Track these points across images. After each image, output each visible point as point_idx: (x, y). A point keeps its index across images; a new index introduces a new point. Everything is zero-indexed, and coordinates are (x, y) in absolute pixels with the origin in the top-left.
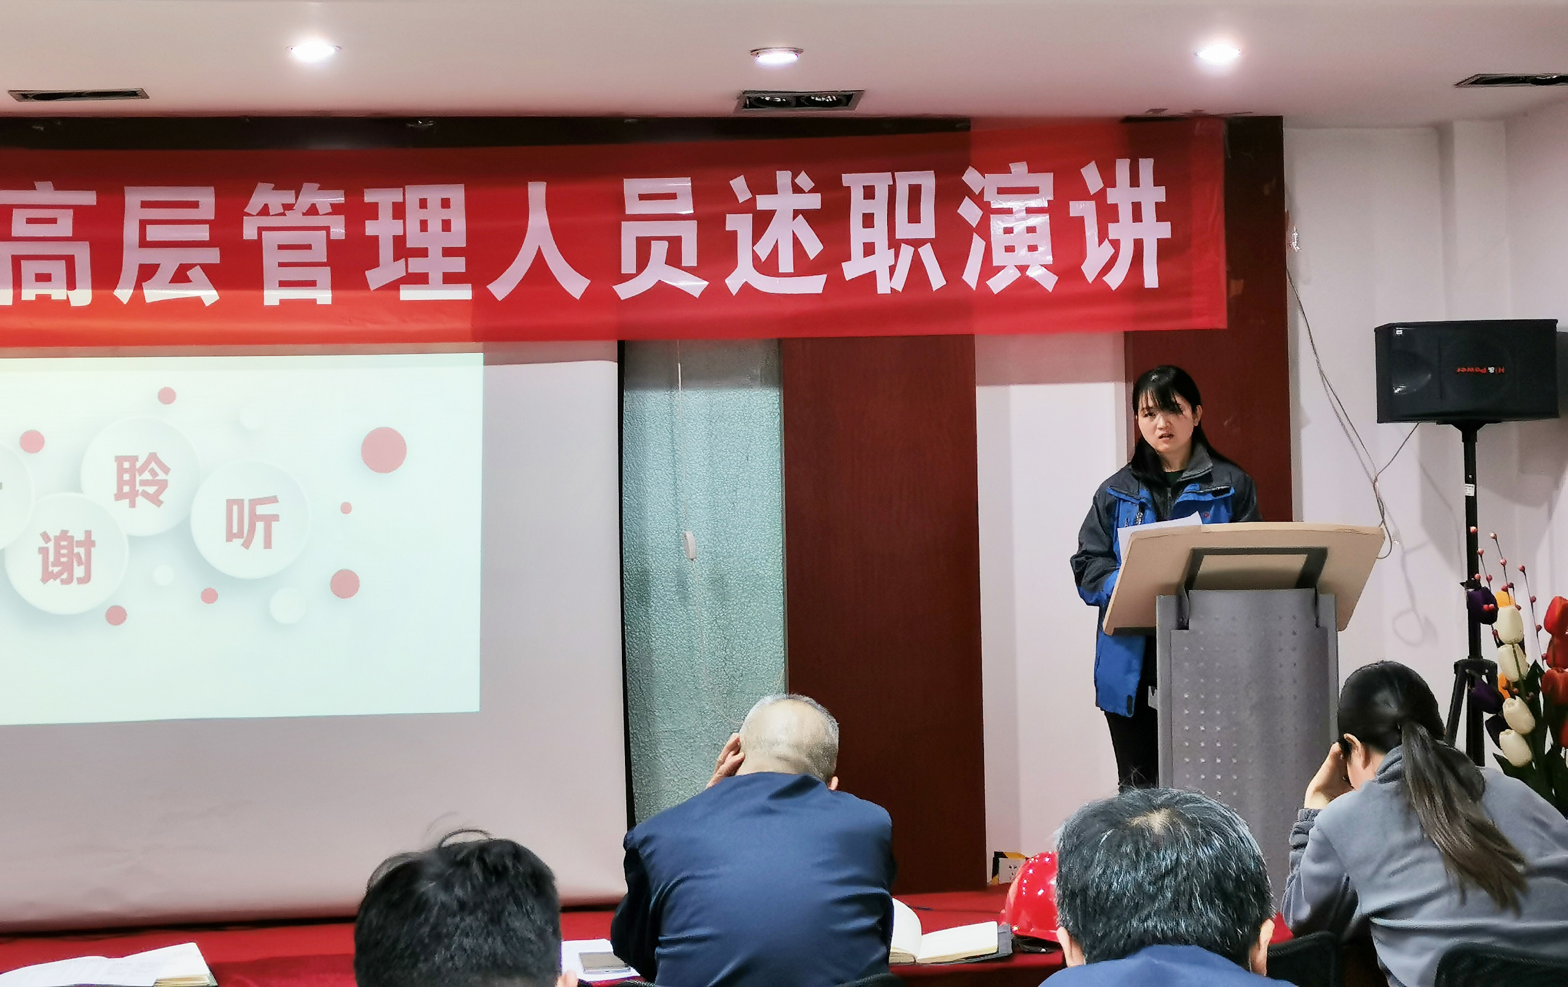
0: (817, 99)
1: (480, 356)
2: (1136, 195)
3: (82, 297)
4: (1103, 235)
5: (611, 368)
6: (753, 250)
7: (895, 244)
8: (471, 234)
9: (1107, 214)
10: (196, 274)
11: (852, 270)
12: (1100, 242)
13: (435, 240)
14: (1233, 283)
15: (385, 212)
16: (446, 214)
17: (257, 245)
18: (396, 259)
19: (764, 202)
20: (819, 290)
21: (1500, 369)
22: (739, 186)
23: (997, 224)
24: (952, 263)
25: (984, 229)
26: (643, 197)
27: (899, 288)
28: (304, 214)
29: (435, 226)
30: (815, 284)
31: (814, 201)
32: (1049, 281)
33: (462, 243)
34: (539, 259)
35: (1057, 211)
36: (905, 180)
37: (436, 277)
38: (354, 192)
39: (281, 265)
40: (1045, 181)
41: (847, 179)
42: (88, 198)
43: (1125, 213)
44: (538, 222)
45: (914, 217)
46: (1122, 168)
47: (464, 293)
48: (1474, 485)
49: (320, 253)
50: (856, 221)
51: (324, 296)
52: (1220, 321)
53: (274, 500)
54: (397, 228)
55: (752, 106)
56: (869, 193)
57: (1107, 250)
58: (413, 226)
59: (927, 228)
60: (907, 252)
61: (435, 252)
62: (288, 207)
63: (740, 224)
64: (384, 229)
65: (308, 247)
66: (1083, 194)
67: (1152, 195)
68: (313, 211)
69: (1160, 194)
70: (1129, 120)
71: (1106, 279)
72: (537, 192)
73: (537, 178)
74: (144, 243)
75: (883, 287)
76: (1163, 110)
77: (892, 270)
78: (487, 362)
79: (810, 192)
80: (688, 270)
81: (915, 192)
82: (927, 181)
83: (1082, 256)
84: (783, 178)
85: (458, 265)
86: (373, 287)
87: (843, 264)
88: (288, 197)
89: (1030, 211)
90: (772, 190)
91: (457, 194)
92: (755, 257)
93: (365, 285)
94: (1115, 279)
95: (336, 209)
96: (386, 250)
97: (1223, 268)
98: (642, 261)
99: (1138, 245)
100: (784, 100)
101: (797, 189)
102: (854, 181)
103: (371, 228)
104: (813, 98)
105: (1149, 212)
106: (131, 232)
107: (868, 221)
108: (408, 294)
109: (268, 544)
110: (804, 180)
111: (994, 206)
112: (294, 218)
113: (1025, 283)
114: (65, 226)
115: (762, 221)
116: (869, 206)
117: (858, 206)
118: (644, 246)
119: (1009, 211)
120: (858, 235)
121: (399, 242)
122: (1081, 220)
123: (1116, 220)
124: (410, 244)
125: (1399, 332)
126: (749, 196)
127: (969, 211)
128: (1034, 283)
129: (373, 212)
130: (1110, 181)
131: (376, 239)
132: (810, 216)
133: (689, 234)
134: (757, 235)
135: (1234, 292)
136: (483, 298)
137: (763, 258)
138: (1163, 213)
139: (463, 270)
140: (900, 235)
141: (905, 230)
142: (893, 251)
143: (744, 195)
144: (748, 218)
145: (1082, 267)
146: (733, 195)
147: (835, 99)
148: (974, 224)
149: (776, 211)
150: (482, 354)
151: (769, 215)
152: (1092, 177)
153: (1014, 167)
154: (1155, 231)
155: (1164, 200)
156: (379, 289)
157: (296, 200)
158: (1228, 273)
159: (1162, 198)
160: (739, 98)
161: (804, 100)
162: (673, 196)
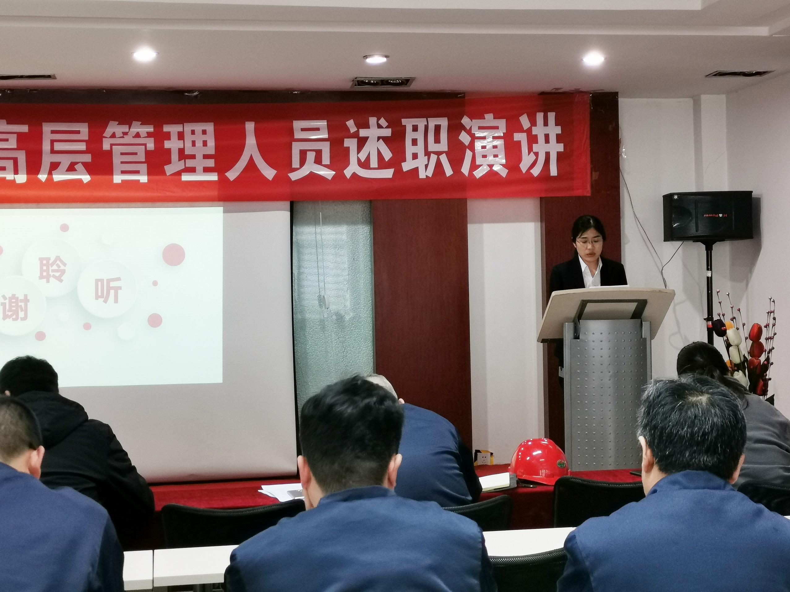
0: (391, 82)
1: (221, 209)
2: (547, 130)
3: (22, 178)
4: (530, 150)
5: (286, 215)
6: (358, 156)
7: (428, 154)
8: (217, 148)
9: (532, 139)
10: (79, 167)
11: (406, 166)
12: (529, 153)
13: (199, 151)
14: (593, 173)
15: (174, 137)
16: (205, 138)
17: (110, 153)
18: (180, 160)
19: (363, 133)
20: (390, 176)
21: (725, 215)
22: (351, 124)
23: (478, 145)
24: (456, 163)
25: (472, 147)
26: (303, 130)
27: (430, 175)
28: (133, 137)
29: (199, 144)
30: (388, 173)
31: (387, 132)
32: (504, 173)
33: (212, 152)
34: (251, 159)
35: (507, 138)
36: (433, 122)
37: (200, 169)
38: (158, 126)
39: (122, 163)
40: (502, 124)
41: (404, 121)
42: (24, 129)
43: (541, 139)
44: (251, 141)
45: (437, 140)
46: (540, 117)
47: (214, 177)
48: (711, 271)
49: (142, 157)
50: (408, 142)
51: (143, 179)
52: (588, 192)
53: (119, 279)
54: (180, 144)
55: (359, 85)
56: (415, 128)
57: (532, 157)
58: (188, 144)
59: (443, 146)
60: (434, 158)
61: (199, 156)
62: (125, 134)
63: (351, 144)
64: (173, 145)
65: (136, 154)
66: (521, 130)
67: (554, 130)
68: (138, 135)
69: (558, 130)
70: (543, 94)
71: (532, 171)
72: (250, 126)
73: (250, 120)
74: (53, 151)
75: (422, 175)
76: (561, 89)
77: (426, 166)
78: (225, 212)
79: (386, 128)
80: (326, 166)
81: (438, 128)
82: (444, 122)
83: (520, 160)
84: (373, 121)
85: (211, 163)
86: (168, 174)
87: (402, 164)
88: (125, 128)
89: (495, 138)
90: (367, 126)
91: (210, 127)
92: (359, 160)
93: (164, 173)
94: (536, 171)
95: (149, 135)
96: (175, 156)
97: (589, 166)
98: (303, 162)
99: (548, 155)
100: (375, 82)
101: (380, 126)
102: (408, 123)
103: (167, 144)
104: (389, 81)
105: (553, 139)
106: (46, 147)
107: (415, 142)
108: (186, 177)
109: (116, 301)
110: (383, 122)
111: (476, 135)
112: (128, 139)
113: (492, 173)
114: (13, 143)
115: (362, 142)
116: (415, 135)
117: (410, 135)
118: (303, 154)
119: (484, 138)
120: (410, 149)
121: (181, 151)
122: (519, 143)
123: (536, 142)
124: (187, 153)
125: (676, 197)
126: (356, 129)
127: (464, 138)
128: (496, 173)
129: (168, 136)
130: (533, 123)
131: (169, 151)
132: (386, 140)
133: (326, 148)
134: (360, 149)
135: (594, 178)
136: (223, 180)
137: (363, 160)
138: (559, 139)
139: (213, 165)
140: (430, 149)
141: (433, 147)
142: (427, 157)
143: (353, 129)
144: (355, 141)
145: (520, 165)
146: (348, 129)
147: (400, 82)
148: (467, 144)
149: (369, 137)
150: (223, 207)
151: (365, 139)
152: (525, 121)
153: (487, 116)
154: (556, 148)
155: (560, 133)
156: (171, 175)
157: (129, 131)
158: (592, 169)
159: (559, 131)
160: (353, 81)
161: (385, 82)
162: (318, 129)
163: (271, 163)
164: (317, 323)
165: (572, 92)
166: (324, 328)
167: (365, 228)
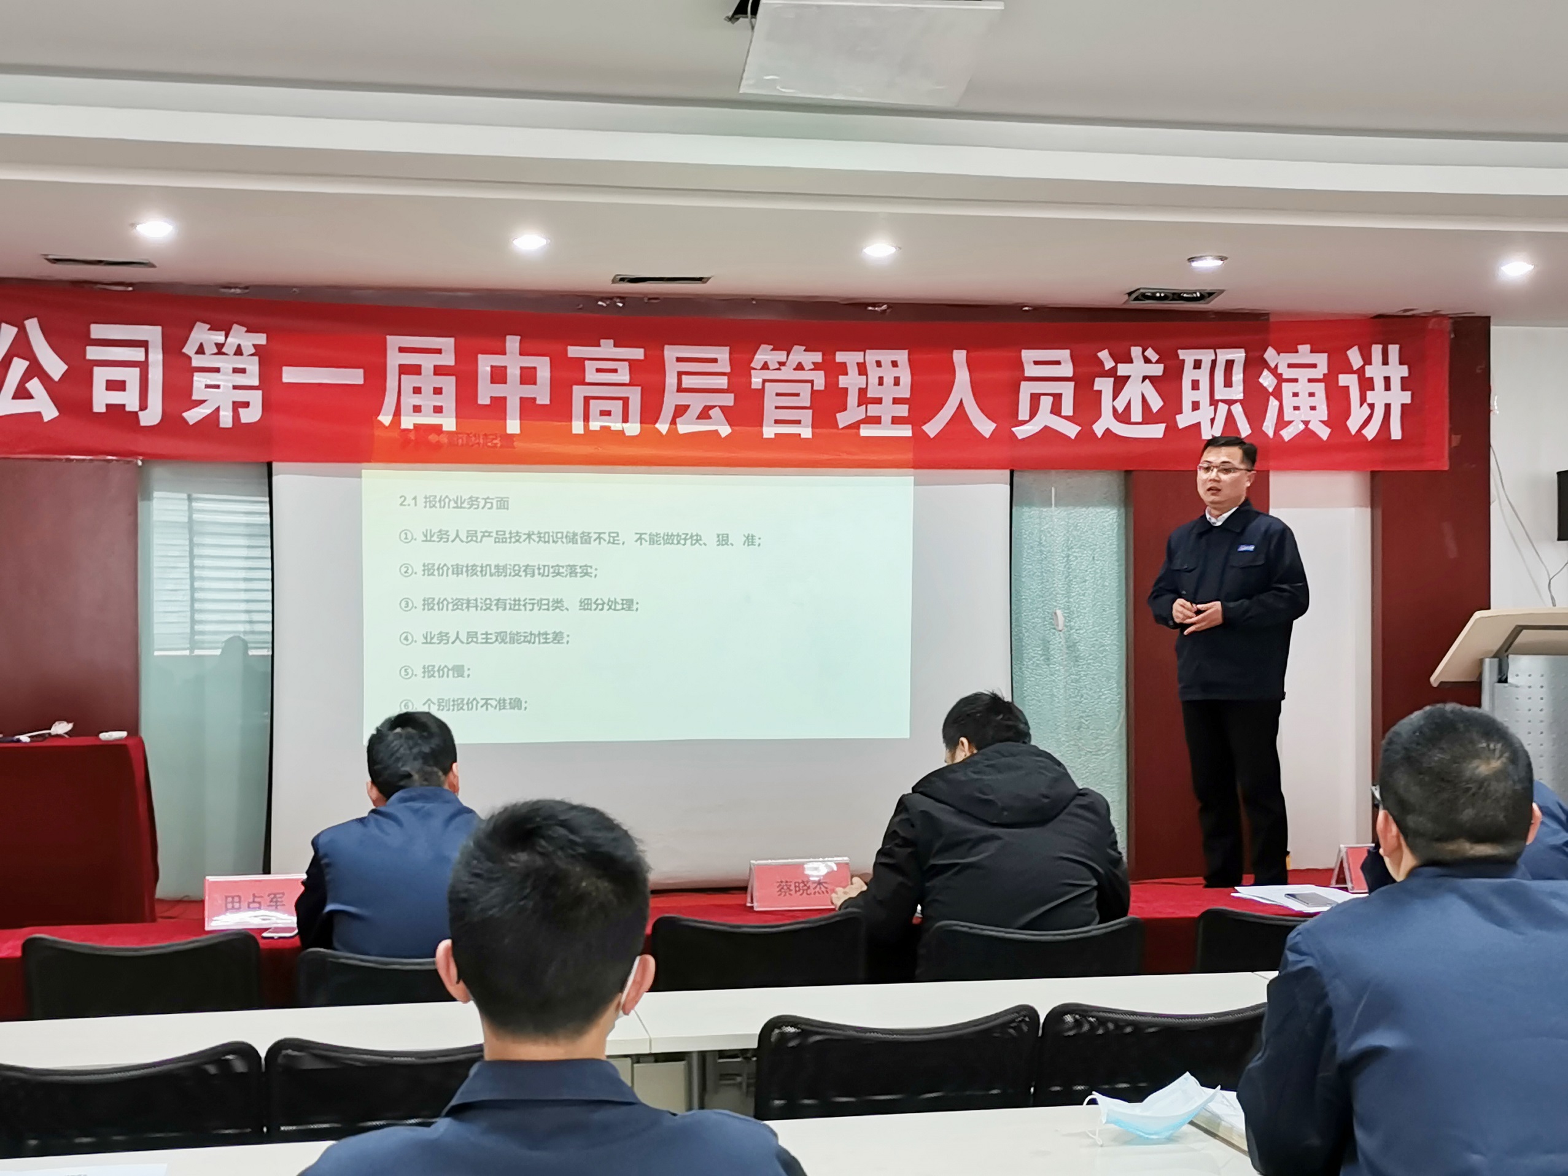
1: (911, 479)
2: (1387, 371)
3: (633, 428)
4: (1363, 400)
5: (1004, 490)
6: (1113, 404)
7: (1214, 402)
8: (914, 387)
9: (1367, 385)
10: (716, 413)
11: (1184, 420)
12: (1361, 405)
13: (888, 393)
14: (1453, 436)
15: (853, 370)
16: (896, 372)
17: (761, 392)
18: (859, 405)
19: (1123, 369)
20: (1160, 435)
22: (1104, 355)
23: (1287, 389)
24: (1256, 415)
25: (1278, 393)
26: (1037, 363)
28: (794, 369)
30: (1156, 431)
31: (1158, 370)
32: (1324, 433)
33: (907, 394)
34: (961, 406)
35: (1329, 380)
36: (1224, 355)
37: (886, 419)
38: (828, 355)
39: (777, 407)
40: (1322, 360)
41: (1182, 354)
42: (638, 353)
43: (1379, 384)
44: (962, 378)
45: (1228, 383)
46: (1377, 350)
47: (906, 431)
49: (805, 400)
50: (1186, 384)
51: (806, 432)
52: (1444, 465)
54: (861, 382)
55: (1137, 300)
56: (1198, 365)
57: (1366, 411)
58: (873, 380)
59: (1237, 391)
60: (1223, 408)
61: (887, 401)
62: (782, 364)
63: (1104, 385)
64: (851, 381)
65: (797, 395)
66: (1349, 370)
67: (1398, 372)
68: (800, 367)
69: (1404, 371)
70: (1380, 317)
71: (1364, 431)
72: (959, 357)
73: (960, 347)
74: (680, 389)
76: (1412, 310)
77: (1212, 420)
78: (916, 484)
79: (1155, 363)
80: (1066, 418)
81: (1230, 364)
82: (1238, 355)
83: (1347, 414)
85: (903, 411)
86: (841, 426)
87: (1177, 416)
88: (781, 356)
89: (1310, 381)
90: (1129, 360)
91: (902, 356)
92: (1115, 410)
93: (835, 424)
94: (1370, 432)
95: (817, 367)
96: (852, 399)
97: (1447, 426)
98: (1034, 411)
99: (1388, 407)
100: (1163, 295)
101: (1147, 360)
102: (1188, 356)
103: (843, 381)
104: (1182, 294)
105: (1396, 384)
106: (671, 380)
107: (1195, 385)
108: (866, 431)
110: (1151, 353)
111: (1285, 376)
112: (787, 373)
113: (1307, 433)
114: (624, 376)
115: (1120, 383)
116: (1196, 375)
117: (1189, 374)
118: (1035, 399)
119: (1296, 380)
120: (1188, 396)
122: (1346, 389)
123: (1372, 389)
124: (869, 395)
126: (1113, 364)
127: (1267, 380)
128: (1313, 434)
129: (843, 369)
130: (1368, 360)
131: (845, 391)
132: (1153, 380)
133: (1067, 391)
134: (1117, 392)
135: (1454, 444)
136: (919, 436)
137: (1120, 410)
138: (1405, 384)
139: (906, 414)
140: (1217, 397)
141: (1221, 393)
142: (1213, 407)
143: (1109, 364)
144: (1110, 381)
145: (1348, 423)
146: (1101, 363)
147: (1198, 295)
148: (1271, 390)
149: (1130, 376)
150: (913, 478)
151: (1125, 379)
152: (1354, 356)
153: (1301, 348)
154: (1400, 398)
155: (1406, 375)
156: (843, 428)
157: (787, 358)
158: (1451, 430)
159: (1405, 373)
160: (1130, 294)
161: (1177, 296)
162: (1058, 363)
163: (989, 414)
164: (1040, 652)
165: (1425, 315)
166: (1048, 659)
167: (1112, 512)
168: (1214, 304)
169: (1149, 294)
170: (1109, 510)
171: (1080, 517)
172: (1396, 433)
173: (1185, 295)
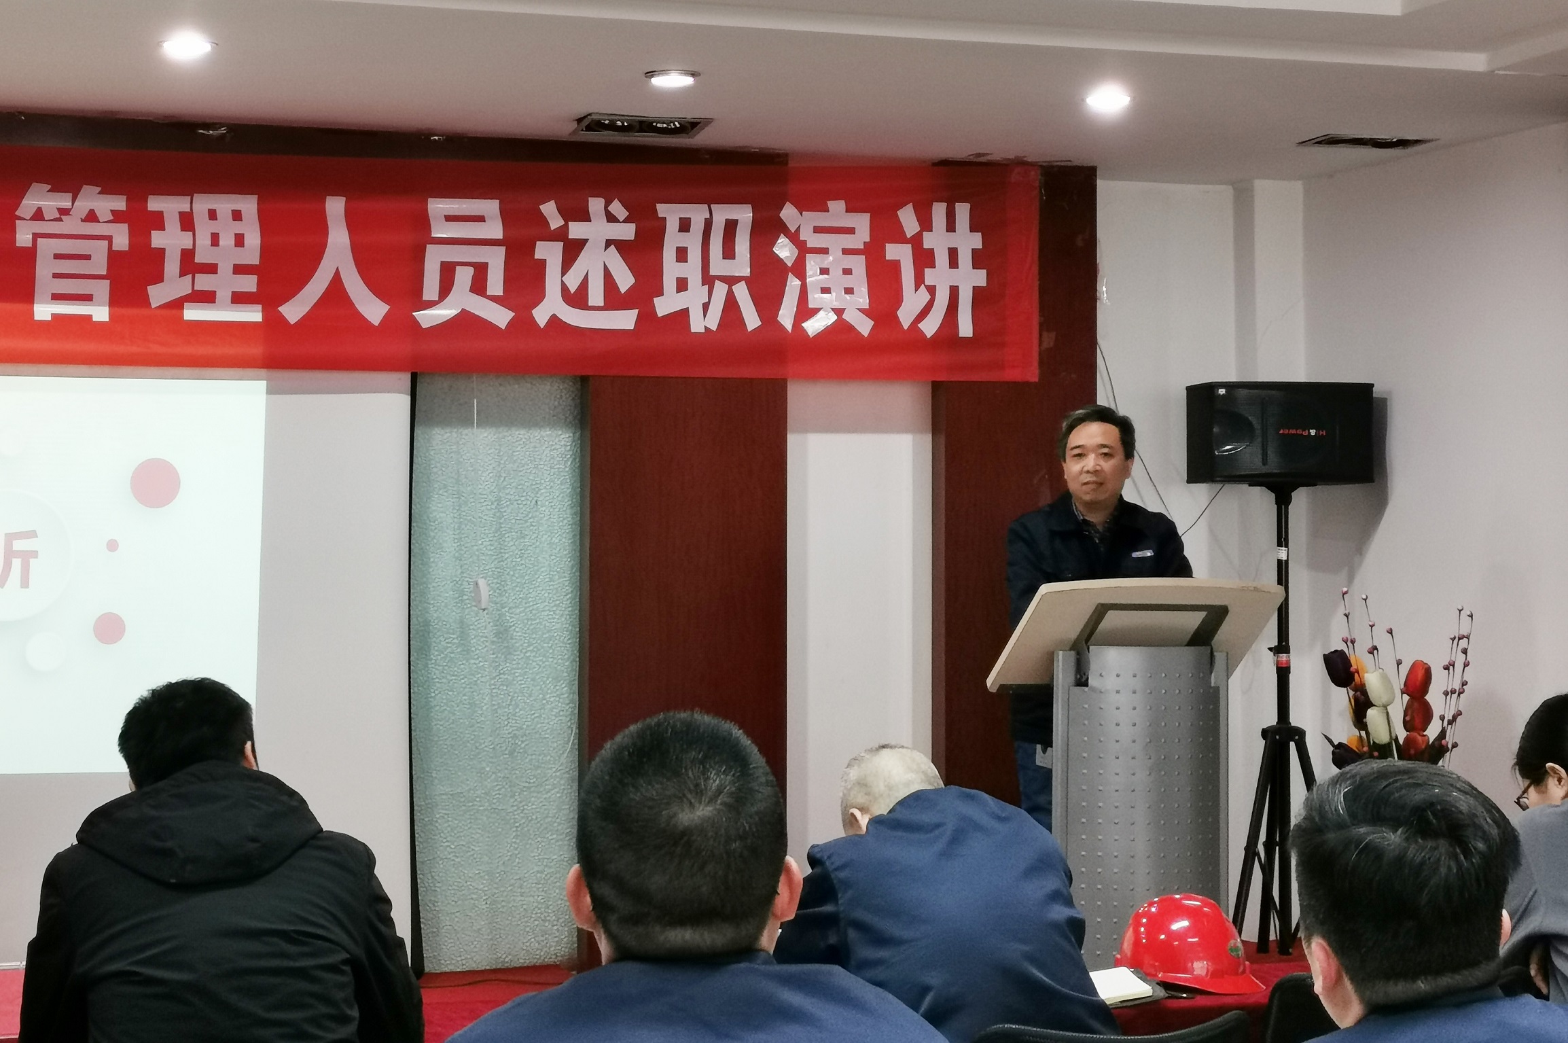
1: (262, 385)
2: (952, 240)
4: (919, 280)
5: (401, 403)
6: (562, 280)
7: (708, 280)
8: (266, 250)
9: (924, 259)
11: (665, 305)
12: (917, 288)
13: (227, 256)
14: (1045, 334)
15: (172, 223)
16: (238, 227)
17: (30, 254)
18: (182, 274)
19: (577, 230)
20: (631, 326)
21: (1320, 432)
22: (549, 209)
23: (813, 264)
24: (768, 301)
25: (799, 269)
26: (449, 218)
27: (714, 326)
28: (83, 221)
29: (227, 241)
30: (625, 320)
31: (627, 232)
32: (864, 326)
33: (254, 259)
34: (337, 280)
35: (873, 253)
36: (722, 214)
37: (224, 295)
38: (137, 199)
39: (56, 276)
40: (862, 223)
41: (662, 209)
43: (942, 258)
44: (339, 238)
45: (729, 253)
46: (939, 211)
47: (253, 315)
48: (1286, 549)
49: (100, 264)
50: (669, 254)
51: (100, 313)
52: (1032, 374)
53: (34, 535)
54: (185, 240)
55: (591, 129)
56: (685, 226)
57: (923, 296)
58: (203, 240)
59: (742, 265)
60: (721, 289)
61: (225, 268)
62: (64, 212)
63: (549, 253)
64: (169, 240)
65: (87, 257)
66: (900, 238)
67: (968, 241)
68: (91, 217)
69: (977, 241)
70: (945, 163)
71: (922, 326)
72: (335, 207)
73: (336, 193)
75: (697, 325)
76: (986, 154)
77: (706, 307)
78: (270, 391)
79: (624, 221)
80: (494, 299)
81: (731, 227)
82: (744, 215)
83: (898, 300)
84: (596, 205)
85: (249, 284)
86: (154, 305)
87: (655, 299)
88: (64, 201)
89: (846, 252)
90: (585, 217)
91: (249, 205)
92: (564, 288)
93: (146, 301)
94: (930, 327)
95: (117, 217)
96: (172, 266)
97: (1036, 320)
98: (446, 288)
99: (954, 292)
100: (628, 124)
101: (611, 218)
102: (670, 213)
103: (158, 239)
104: (654, 124)
105: (965, 258)
107: (682, 255)
108: (192, 313)
110: (617, 208)
111: (810, 245)
112: (70, 225)
113: (842, 327)
115: (573, 250)
116: (683, 240)
117: (672, 240)
118: (448, 271)
119: (824, 251)
120: (671, 270)
121: (187, 256)
123: (932, 265)
124: (198, 260)
125: (1222, 391)
126: (562, 222)
127: (784, 250)
128: (849, 328)
129: (158, 221)
130: (926, 224)
131: (161, 252)
132: (622, 247)
133: (496, 260)
134: (568, 263)
135: (1045, 345)
136: (273, 321)
137: (573, 289)
138: (979, 260)
139: (254, 289)
140: (713, 272)
141: (719, 266)
142: (706, 287)
143: (555, 222)
144: (558, 247)
145: (898, 313)
146: (544, 221)
147: (678, 126)
148: (790, 265)
149: (586, 240)
150: (266, 382)
151: (580, 244)
152: (908, 219)
153: (832, 205)
154: (971, 279)
155: (980, 246)
156: (159, 307)
157: (73, 205)
158: (1041, 325)
159: (978, 244)
160: (579, 120)
161: (645, 126)
162: (481, 219)
163: (378, 291)
164: (455, 641)
165: (1004, 162)
166: (468, 651)
167: (562, 436)
168: (702, 139)
169: (607, 122)
170: (560, 433)
171: (518, 443)
172: (966, 328)
173: (659, 125)
